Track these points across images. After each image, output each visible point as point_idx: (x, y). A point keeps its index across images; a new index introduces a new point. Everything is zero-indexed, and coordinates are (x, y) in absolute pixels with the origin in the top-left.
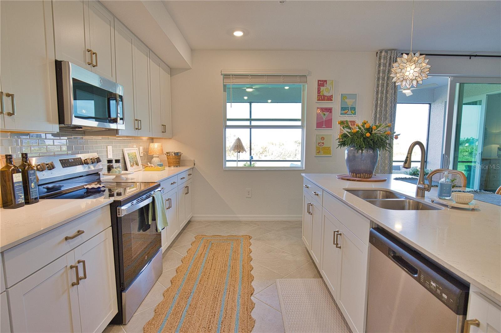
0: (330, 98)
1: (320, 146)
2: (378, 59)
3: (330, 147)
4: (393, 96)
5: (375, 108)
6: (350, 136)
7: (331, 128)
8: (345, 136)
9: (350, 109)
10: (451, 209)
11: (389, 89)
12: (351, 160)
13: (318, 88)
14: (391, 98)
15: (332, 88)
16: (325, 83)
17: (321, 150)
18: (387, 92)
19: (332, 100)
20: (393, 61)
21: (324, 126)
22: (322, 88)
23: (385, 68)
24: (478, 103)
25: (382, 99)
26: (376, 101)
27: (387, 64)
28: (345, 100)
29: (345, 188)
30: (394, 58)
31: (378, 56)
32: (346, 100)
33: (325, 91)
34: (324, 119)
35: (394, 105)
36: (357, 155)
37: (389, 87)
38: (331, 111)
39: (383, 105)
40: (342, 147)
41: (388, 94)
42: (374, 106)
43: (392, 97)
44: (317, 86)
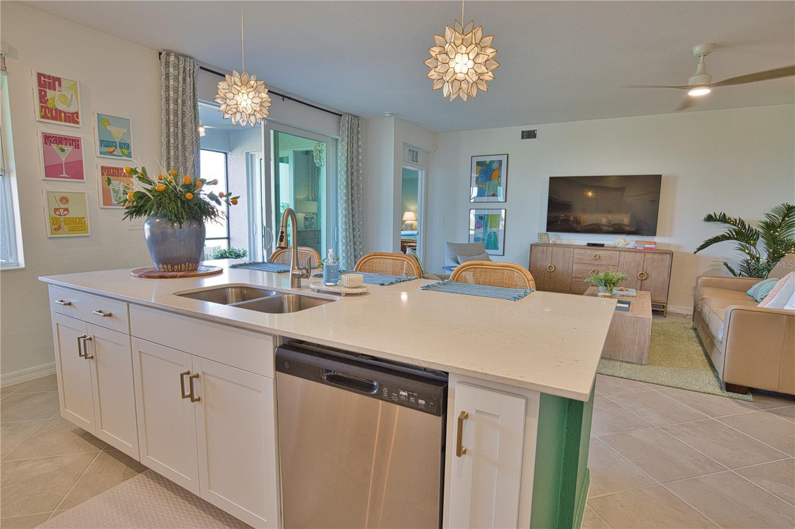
0: (72, 118)
1: (60, 215)
2: (163, 64)
3: (84, 218)
4: (194, 133)
5: (165, 149)
6: (152, 197)
7: (83, 179)
8: (140, 196)
9: (120, 146)
10: (345, 297)
11: (187, 120)
12: (156, 240)
13: (40, 91)
14: (191, 137)
15: (74, 96)
16: (57, 83)
17: (62, 224)
18: (183, 125)
19: (78, 123)
20: (189, 76)
21: (64, 175)
22: (50, 93)
23: (177, 83)
24: (285, 160)
25: (176, 135)
26: (167, 137)
27: (181, 78)
28: (107, 126)
29: (176, 293)
30: (191, 72)
31: (163, 60)
32: (109, 128)
33: (58, 101)
34: (63, 159)
35: (196, 148)
36: (169, 230)
37: (186, 118)
38: (78, 144)
39: (180, 146)
40: (134, 217)
41: (186, 130)
42: (165, 147)
43: (193, 136)
44: (37, 85)
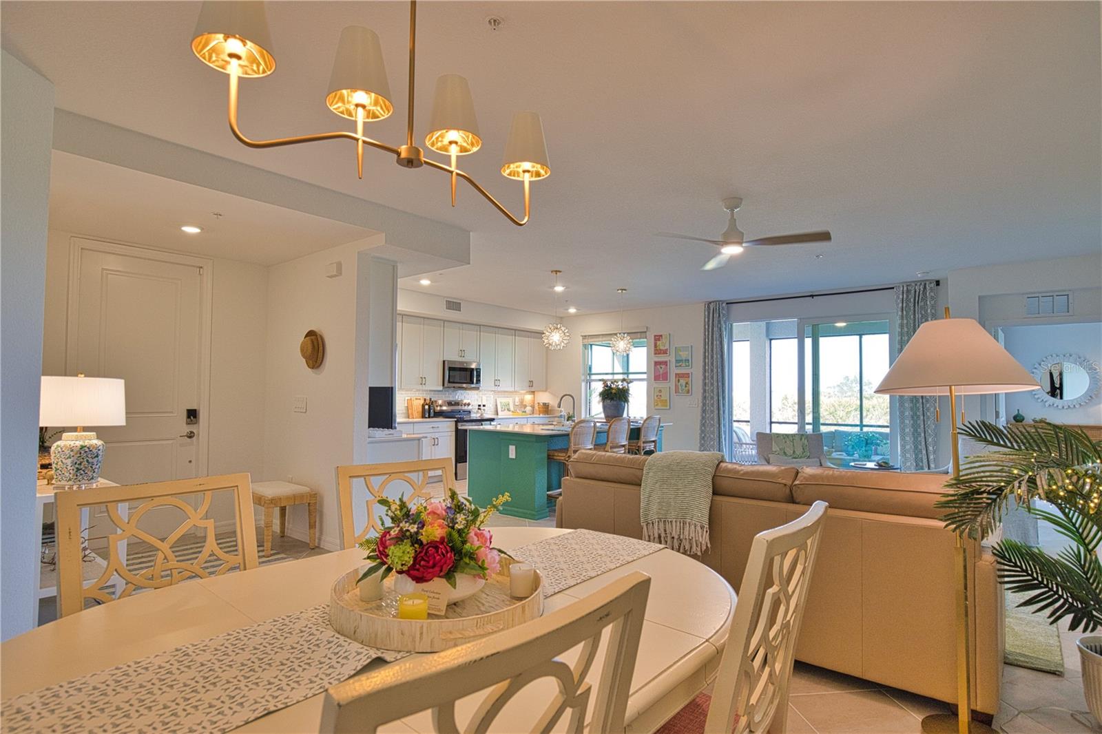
0: (665, 352)
1: (658, 398)
3: (667, 400)
7: (668, 380)
9: (684, 362)
13: (655, 343)
15: (666, 342)
16: (661, 337)
17: (659, 402)
19: (667, 354)
21: (662, 379)
22: (658, 342)
28: (679, 352)
33: (661, 346)
34: (662, 372)
38: (667, 364)
44: (654, 340)
